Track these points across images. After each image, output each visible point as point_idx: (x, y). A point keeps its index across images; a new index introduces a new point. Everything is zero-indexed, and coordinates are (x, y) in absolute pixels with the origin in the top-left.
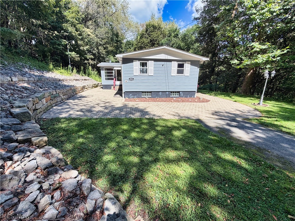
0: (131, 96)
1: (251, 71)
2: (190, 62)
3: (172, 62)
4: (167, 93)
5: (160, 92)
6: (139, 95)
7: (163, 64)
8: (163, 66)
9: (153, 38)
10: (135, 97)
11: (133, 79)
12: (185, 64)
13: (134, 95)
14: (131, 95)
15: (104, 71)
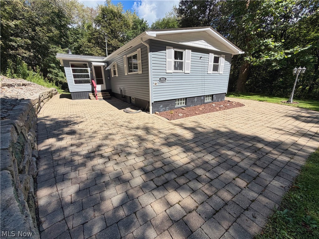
0: (162, 108)
1: (246, 69)
2: (224, 56)
3: (210, 54)
4: (202, 98)
5: (196, 98)
6: (172, 106)
7: (201, 56)
8: (200, 59)
9: (115, 28)
10: (167, 110)
11: (166, 79)
12: (220, 58)
13: (165, 106)
14: (161, 106)
15: (71, 68)
